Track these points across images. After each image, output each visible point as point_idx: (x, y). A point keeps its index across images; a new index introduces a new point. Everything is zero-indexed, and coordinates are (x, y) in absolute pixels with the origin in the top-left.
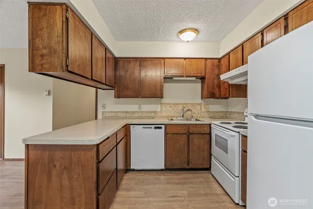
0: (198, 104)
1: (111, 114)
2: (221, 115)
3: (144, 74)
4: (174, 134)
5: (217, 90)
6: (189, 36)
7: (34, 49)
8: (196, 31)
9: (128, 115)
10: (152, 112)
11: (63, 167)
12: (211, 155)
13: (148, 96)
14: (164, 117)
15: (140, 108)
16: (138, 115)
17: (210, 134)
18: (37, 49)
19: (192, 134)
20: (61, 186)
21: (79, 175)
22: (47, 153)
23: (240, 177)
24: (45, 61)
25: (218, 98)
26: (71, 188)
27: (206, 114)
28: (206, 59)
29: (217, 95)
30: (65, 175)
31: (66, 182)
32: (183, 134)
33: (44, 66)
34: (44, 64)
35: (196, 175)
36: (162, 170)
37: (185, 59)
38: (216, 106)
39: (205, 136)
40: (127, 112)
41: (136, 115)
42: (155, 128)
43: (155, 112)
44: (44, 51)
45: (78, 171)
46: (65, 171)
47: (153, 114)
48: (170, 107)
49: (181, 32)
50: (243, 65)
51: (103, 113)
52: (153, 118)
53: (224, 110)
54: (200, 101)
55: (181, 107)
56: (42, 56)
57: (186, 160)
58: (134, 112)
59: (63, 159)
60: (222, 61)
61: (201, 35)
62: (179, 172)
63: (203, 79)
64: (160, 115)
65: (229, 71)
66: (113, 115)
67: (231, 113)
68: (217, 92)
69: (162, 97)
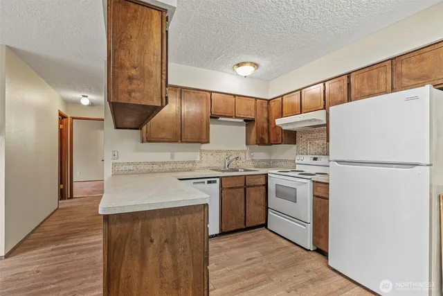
0: (242, 151)
1: (128, 167)
2: (265, 163)
3: (186, 110)
4: (230, 188)
5: (266, 134)
6: (247, 70)
7: (116, 65)
8: (256, 65)
9: (155, 167)
10: (188, 162)
11: (163, 241)
12: (267, 208)
13: (191, 140)
14: (204, 168)
15: (172, 157)
16: (171, 167)
17: (266, 185)
18: (122, 67)
19: (249, 186)
20: (161, 267)
21: (185, 247)
22: (140, 224)
23: (312, 223)
24: (134, 87)
25: (267, 145)
26: (175, 267)
27: (251, 164)
28: (256, 99)
29: (267, 141)
30: (167, 251)
31: (168, 260)
32: (239, 188)
33: (133, 94)
34: (133, 91)
35: (255, 234)
36: (216, 235)
37: (235, 96)
38: (261, 154)
39: (261, 187)
40: (153, 163)
41: (167, 167)
42: (209, 182)
43: (193, 162)
44: (133, 72)
45: (184, 240)
46: (166, 245)
47: (190, 165)
48: (212, 155)
49: (238, 65)
50: (301, 113)
51: (114, 165)
52: (191, 170)
53: (269, 158)
54: (244, 147)
55: (224, 155)
56: (131, 78)
57: (243, 218)
58: (164, 163)
59: (163, 228)
60: (272, 103)
61: (259, 70)
62: (232, 235)
63: (249, 122)
64: (199, 165)
65: (281, 115)
66: (131, 167)
67: (275, 161)
68: (266, 137)
69: (208, 142)
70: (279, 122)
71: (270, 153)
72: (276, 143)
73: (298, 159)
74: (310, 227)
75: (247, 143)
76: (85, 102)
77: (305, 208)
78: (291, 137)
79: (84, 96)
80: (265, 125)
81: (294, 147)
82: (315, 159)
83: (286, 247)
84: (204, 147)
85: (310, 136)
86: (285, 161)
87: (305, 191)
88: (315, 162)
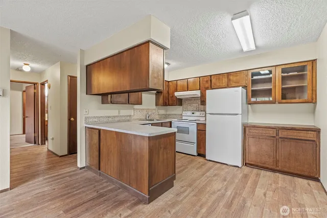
0: (154, 109)
1: (94, 120)
9: (110, 119)
10: (128, 116)
13: (133, 103)
15: (119, 113)
27: (158, 116)
29: (168, 104)
38: (162, 111)
40: (108, 117)
41: (117, 119)
43: (130, 116)
47: (128, 118)
50: (187, 91)
51: (86, 118)
53: (166, 113)
54: (154, 107)
55: (145, 112)
58: (114, 117)
60: (171, 83)
63: (159, 93)
64: (133, 118)
65: (176, 90)
66: (96, 120)
67: (169, 115)
68: (167, 101)
69: (141, 104)
70: (176, 94)
71: (167, 111)
72: (172, 105)
73: (184, 113)
74: (196, 144)
75: (157, 105)
76: (27, 69)
77: (193, 136)
78: (180, 102)
79: (25, 64)
80: (167, 95)
81: (181, 107)
82: (193, 113)
83: (184, 157)
84: (136, 107)
85: (189, 102)
86: (175, 115)
87: (193, 129)
88: (193, 115)
